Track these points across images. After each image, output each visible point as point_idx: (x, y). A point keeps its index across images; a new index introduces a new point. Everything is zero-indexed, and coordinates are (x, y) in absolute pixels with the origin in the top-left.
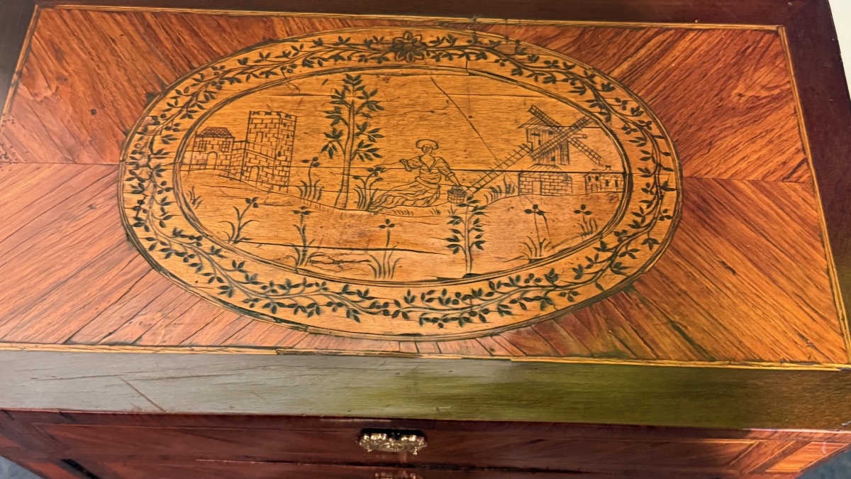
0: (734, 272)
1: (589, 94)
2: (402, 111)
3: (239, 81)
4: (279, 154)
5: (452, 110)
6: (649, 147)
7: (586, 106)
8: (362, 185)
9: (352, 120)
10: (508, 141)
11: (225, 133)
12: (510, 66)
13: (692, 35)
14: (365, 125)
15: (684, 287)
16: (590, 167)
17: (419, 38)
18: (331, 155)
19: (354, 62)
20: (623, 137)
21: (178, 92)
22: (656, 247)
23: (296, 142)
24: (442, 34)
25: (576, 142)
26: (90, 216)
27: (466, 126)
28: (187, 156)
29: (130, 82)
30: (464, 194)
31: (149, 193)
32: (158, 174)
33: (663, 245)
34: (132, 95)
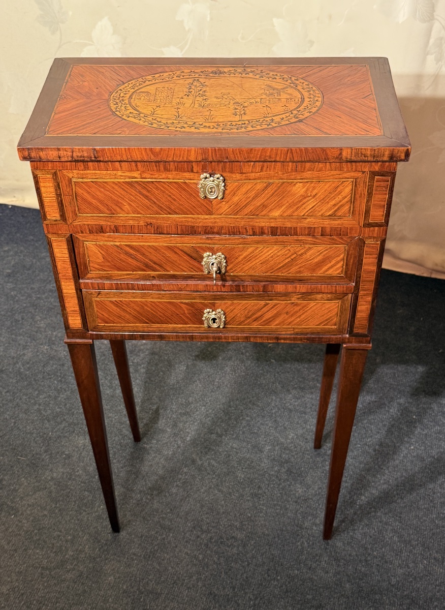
0: (341, 117)
1: (289, 81)
2: (215, 86)
3: (152, 81)
4: (168, 96)
5: (235, 86)
6: (312, 92)
7: (289, 84)
8: (200, 102)
9: (196, 89)
10: (257, 92)
11: (148, 92)
12: (258, 76)
13: (331, 67)
14: (201, 90)
15: (321, 121)
16: (288, 97)
17: (222, 70)
18: (188, 96)
19: (197, 76)
20: (301, 90)
21: (129, 84)
22: (311, 113)
23: (174, 94)
24: (231, 69)
25: (284, 92)
26: (99, 110)
27: (240, 89)
28: (133, 97)
29: (110, 82)
30: (239, 104)
31: (120, 105)
32: (123, 101)
33: (315, 113)
34: (111, 84)
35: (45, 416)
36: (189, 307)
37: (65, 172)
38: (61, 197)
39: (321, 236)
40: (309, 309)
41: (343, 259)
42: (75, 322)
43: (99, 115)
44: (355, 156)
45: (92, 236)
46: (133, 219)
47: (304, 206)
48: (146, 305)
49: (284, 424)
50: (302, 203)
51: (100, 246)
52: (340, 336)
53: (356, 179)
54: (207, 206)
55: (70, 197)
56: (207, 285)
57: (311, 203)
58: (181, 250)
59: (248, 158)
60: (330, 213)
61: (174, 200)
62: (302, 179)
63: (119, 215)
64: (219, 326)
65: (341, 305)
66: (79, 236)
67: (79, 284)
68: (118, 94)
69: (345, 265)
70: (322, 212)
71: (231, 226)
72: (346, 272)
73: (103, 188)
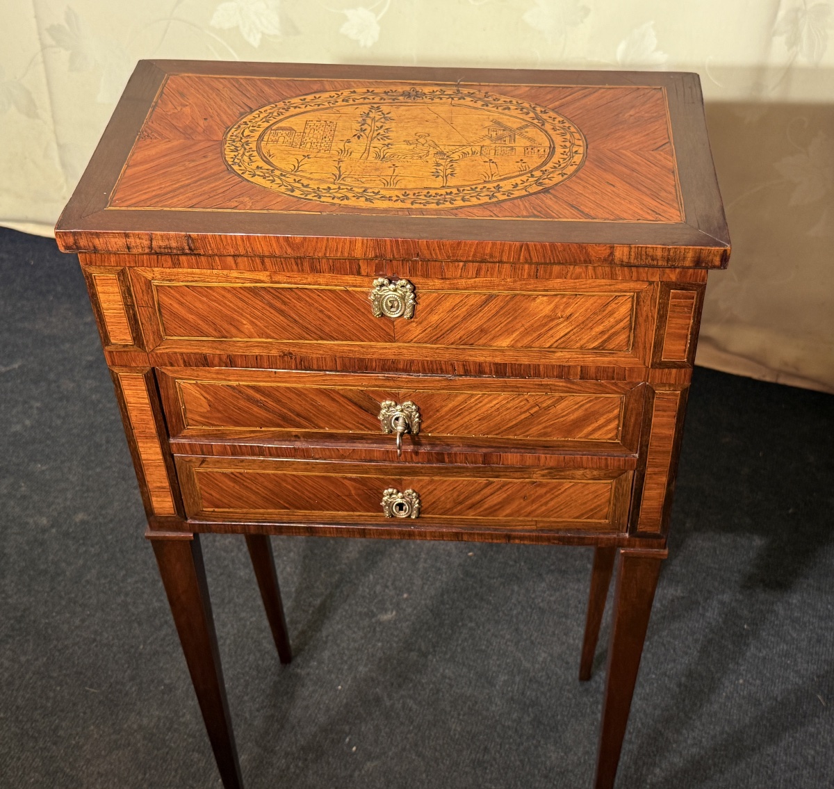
0: (614, 186)
1: (532, 115)
2: (407, 120)
3: (299, 108)
4: (325, 138)
5: (440, 120)
6: (568, 136)
7: (530, 120)
8: (378, 151)
9: (373, 124)
10: (476, 134)
11: (291, 129)
12: (480, 103)
13: (603, 90)
14: (381, 127)
15: (581, 192)
16: (528, 144)
17: (420, 91)
18: (359, 137)
19: (377, 100)
20: (551, 132)
21: (261, 112)
22: (566, 176)
23: (336, 133)
24: (436, 88)
25: (521, 134)
26: (204, 160)
27: (448, 128)
28: (266, 138)
29: (228, 107)
30: (445, 154)
31: (241, 152)
32: (247, 145)
33: (571, 175)
34: (230, 113)
35: (133, 614)
36: (358, 485)
37: (139, 270)
38: (133, 310)
39: (581, 379)
40: (562, 493)
41: (618, 417)
42: (164, 504)
43: (205, 171)
44: (636, 258)
45: (189, 371)
46: (259, 345)
47: (551, 332)
48: (285, 481)
49: (531, 636)
50: (546, 328)
51: (203, 387)
52: (615, 536)
53: (638, 293)
54: (386, 329)
55: (150, 309)
56: (388, 451)
57: (563, 329)
58: (343, 396)
59: (453, 256)
60: (596, 344)
61: (330, 317)
62: (547, 291)
63: (234, 339)
64: (409, 516)
65: (615, 488)
66: (168, 370)
67: (169, 445)
68: (240, 130)
69: (621, 425)
70: (582, 342)
71: (427, 361)
72: (623, 438)
73: (206, 296)
